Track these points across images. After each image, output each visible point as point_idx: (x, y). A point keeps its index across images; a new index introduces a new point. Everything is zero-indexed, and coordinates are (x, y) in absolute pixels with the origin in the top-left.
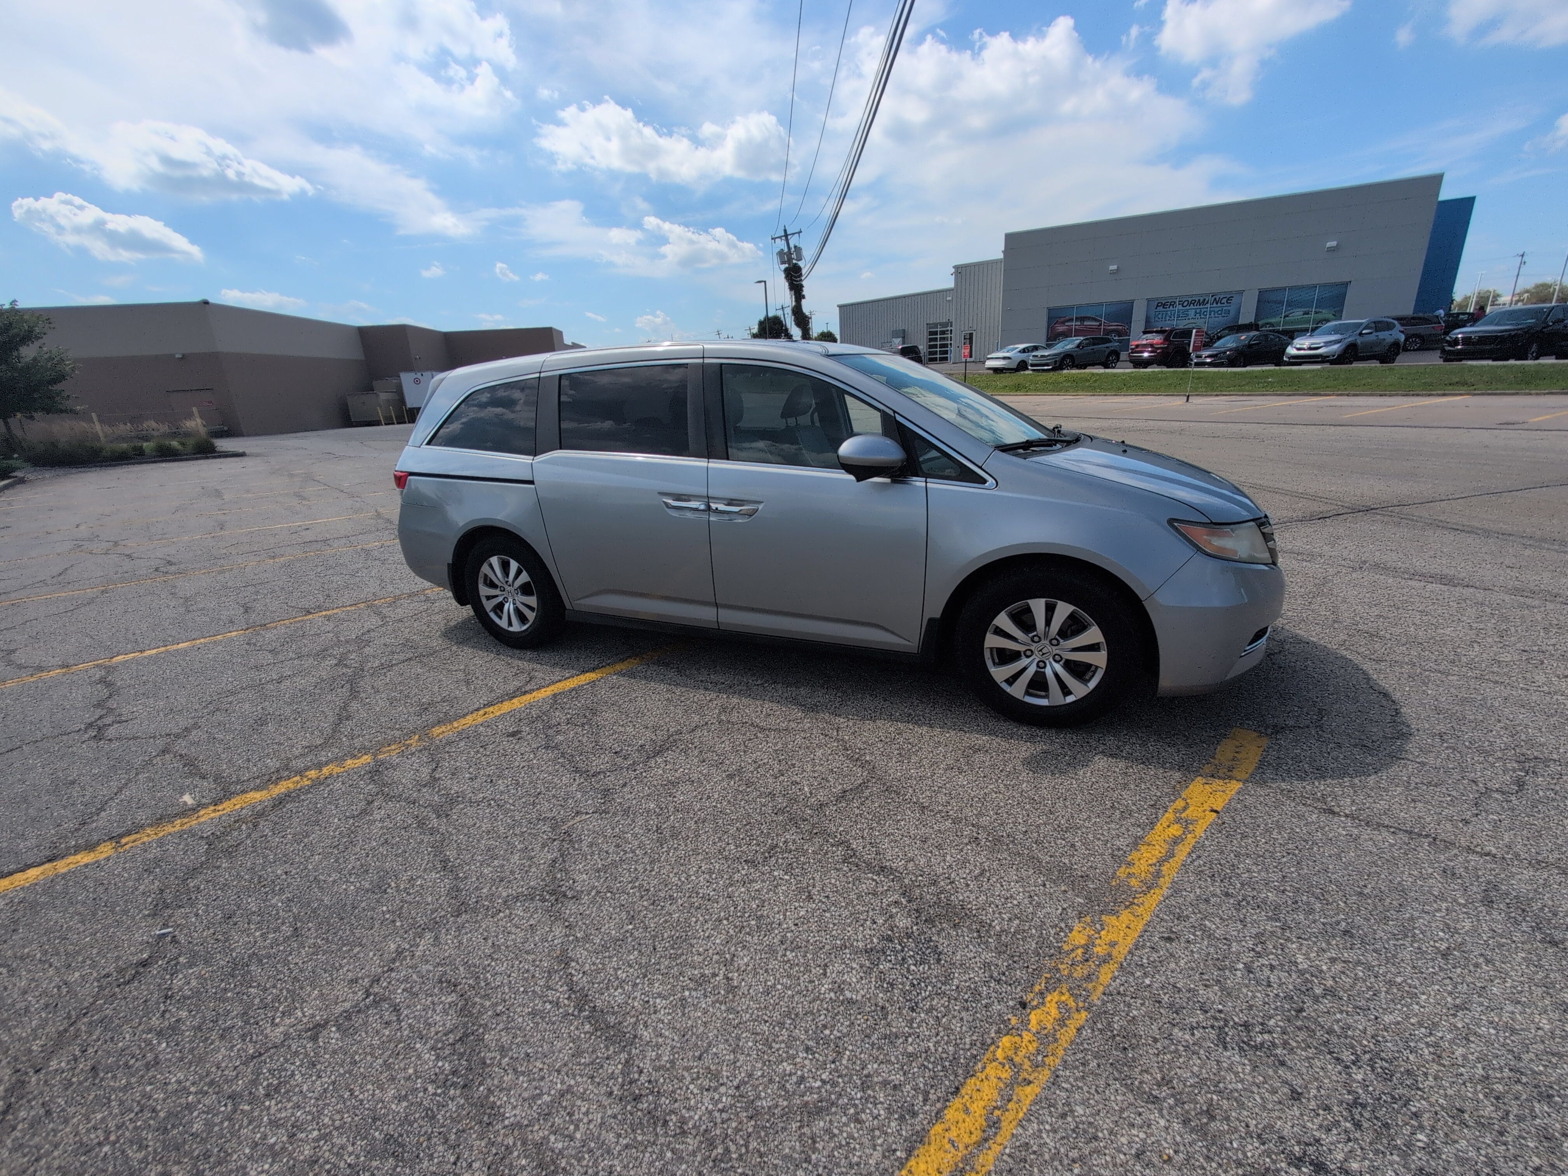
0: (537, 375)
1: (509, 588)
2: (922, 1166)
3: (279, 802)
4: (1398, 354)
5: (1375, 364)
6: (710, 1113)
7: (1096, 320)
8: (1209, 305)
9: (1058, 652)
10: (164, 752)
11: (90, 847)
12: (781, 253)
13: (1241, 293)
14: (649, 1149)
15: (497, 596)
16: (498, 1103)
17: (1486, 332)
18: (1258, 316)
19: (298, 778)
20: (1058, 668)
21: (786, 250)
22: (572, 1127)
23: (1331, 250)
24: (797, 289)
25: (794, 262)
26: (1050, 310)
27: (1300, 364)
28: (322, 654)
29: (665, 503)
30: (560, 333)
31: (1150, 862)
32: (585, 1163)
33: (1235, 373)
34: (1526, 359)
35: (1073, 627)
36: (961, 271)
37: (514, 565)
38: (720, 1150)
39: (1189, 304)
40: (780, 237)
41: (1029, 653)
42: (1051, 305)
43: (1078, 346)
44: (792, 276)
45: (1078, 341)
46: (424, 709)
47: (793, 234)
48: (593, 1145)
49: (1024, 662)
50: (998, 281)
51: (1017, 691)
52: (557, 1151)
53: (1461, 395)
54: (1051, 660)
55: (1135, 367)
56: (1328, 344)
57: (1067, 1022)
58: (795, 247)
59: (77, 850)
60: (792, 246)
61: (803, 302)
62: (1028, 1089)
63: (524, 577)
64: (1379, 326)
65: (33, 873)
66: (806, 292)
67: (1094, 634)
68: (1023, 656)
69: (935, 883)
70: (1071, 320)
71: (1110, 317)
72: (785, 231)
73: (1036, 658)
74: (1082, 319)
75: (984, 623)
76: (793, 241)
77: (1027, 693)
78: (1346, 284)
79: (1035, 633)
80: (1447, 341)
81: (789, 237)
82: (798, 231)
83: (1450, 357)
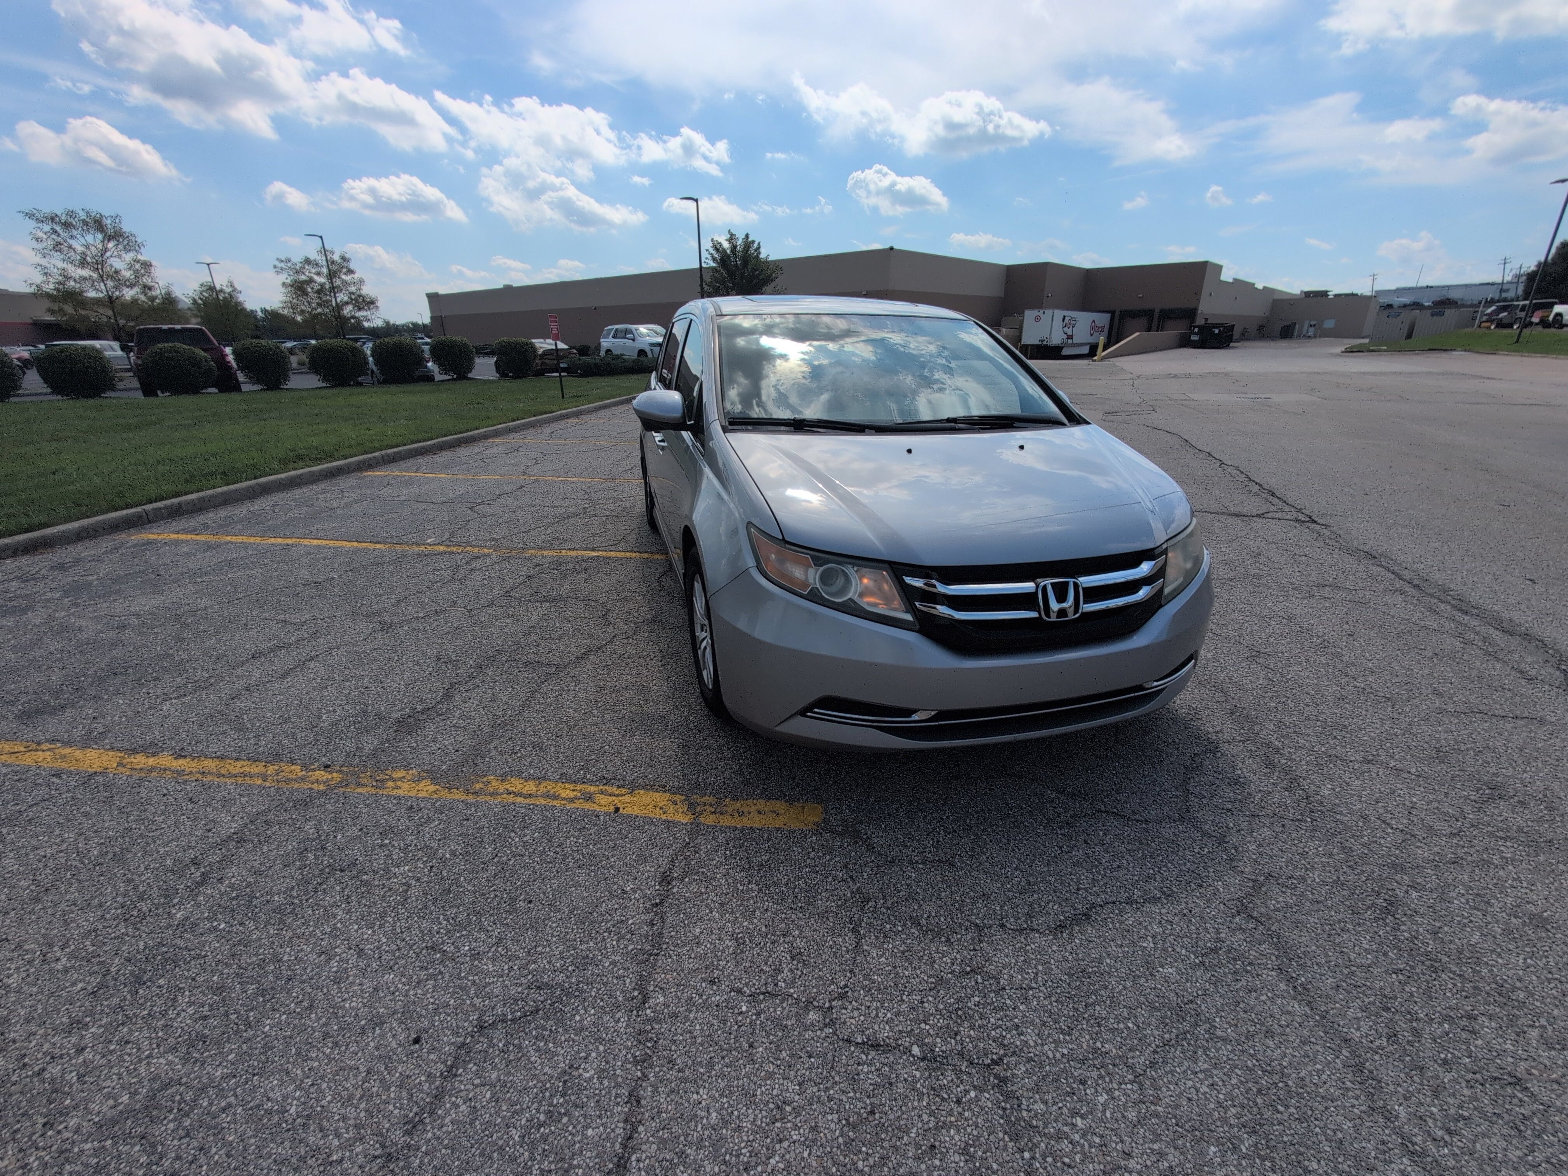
19: (462, 548)
49: (702, 635)
68: (702, 630)
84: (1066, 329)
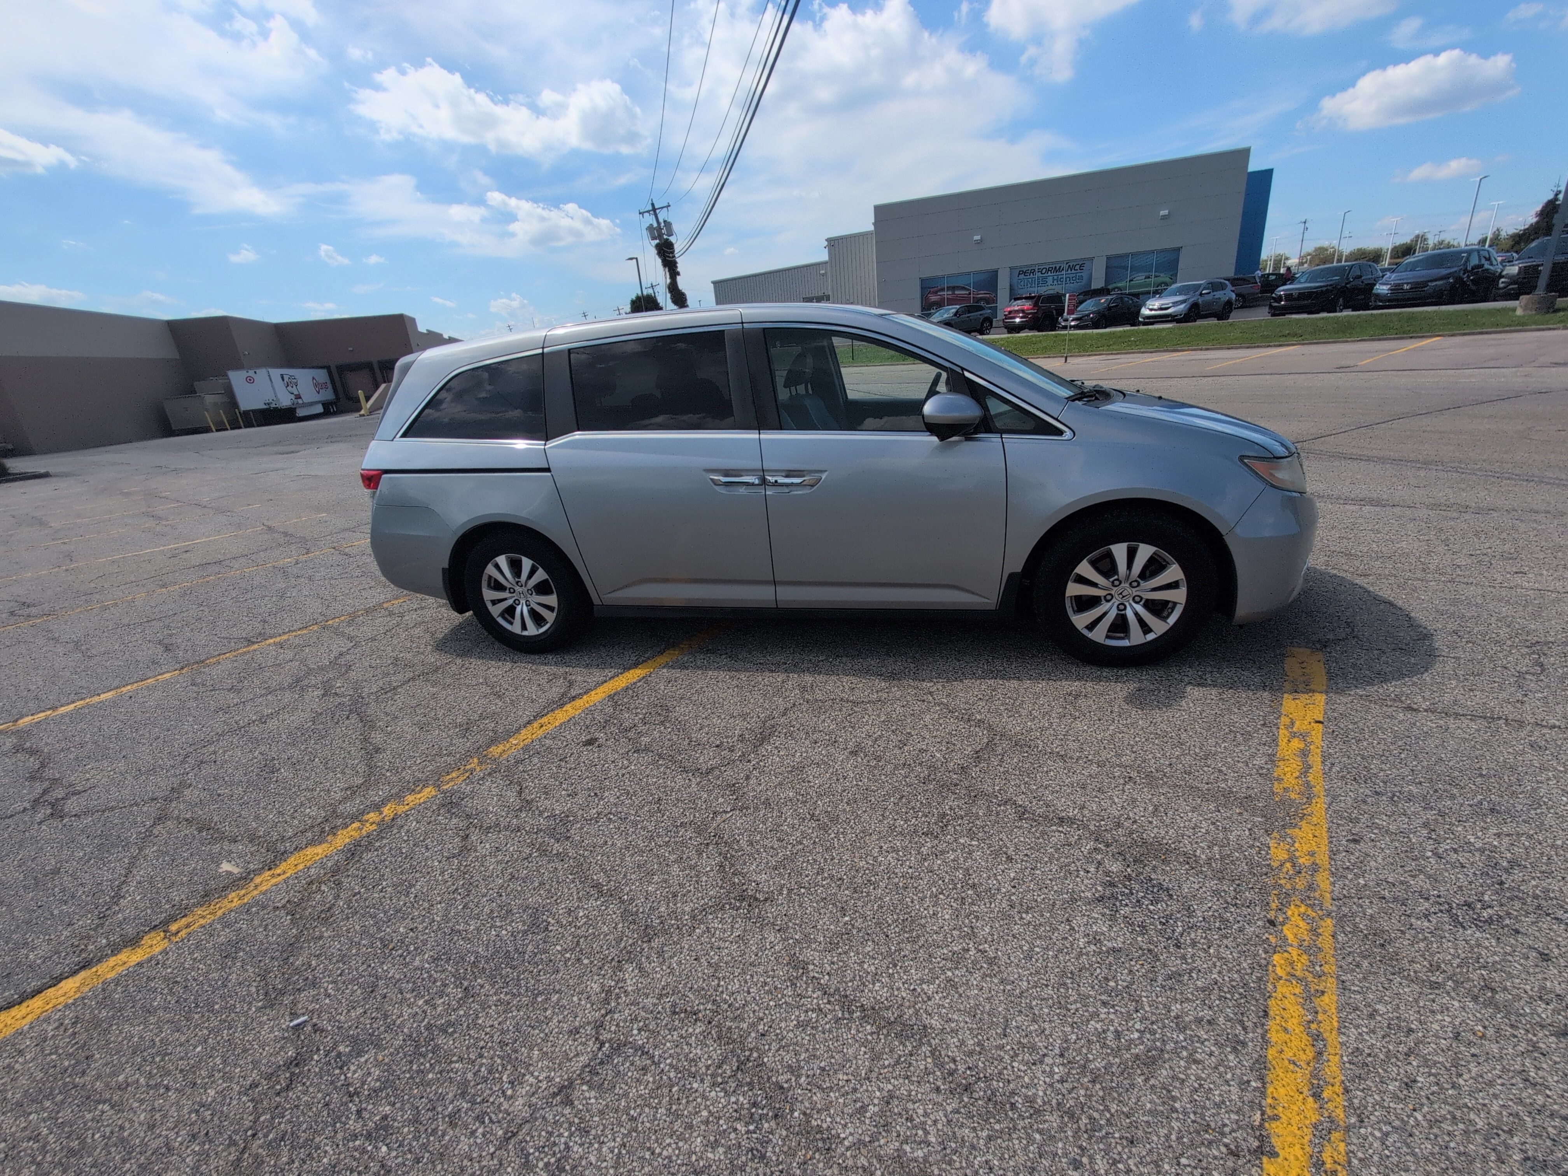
0: (540, 351)
1: (520, 590)
2: (1282, 1091)
3: (353, 852)
4: (1230, 312)
5: (1213, 321)
6: (1051, 1085)
7: (963, 288)
8: (1064, 272)
9: (1138, 593)
10: (160, 819)
11: (133, 942)
12: (650, 228)
13: (1092, 259)
14: (1014, 1136)
15: (505, 599)
16: (825, 1126)
17: (1302, 289)
18: (1107, 282)
19: (356, 825)
20: (1139, 608)
21: (655, 225)
22: (920, 1132)
23: (1164, 218)
24: (670, 265)
25: (665, 237)
26: (922, 281)
27: (1152, 324)
28: (297, 684)
29: (712, 480)
30: (413, 321)
31: (1294, 775)
32: (957, 1165)
33: (1102, 335)
34: (1335, 311)
35: (1154, 567)
36: (833, 243)
37: (527, 564)
38: (1085, 1120)
39: (1048, 270)
40: (648, 212)
41: (1109, 597)
42: (924, 276)
43: (955, 315)
44: (664, 251)
45: (954, 310)
46: (466, 729)
47: (662, 208)
48: (953, 1145)
49: (1104, 607)
50: (871, 251)
51: (1099, 635)
52: (921, 1160)
53: (1293, 345)
54: (1131, 602)
55: (1009, 332)
56: (1175, 304)
57: (1320, 931)
58: (665, 221)
59: (116, 950)
60: (661, 220)
61: (678, 278)
62: (1326, 998)
63: (541, 575)
64: (1215, 286)
65: (69, 985)
66: (680, 268)
67: (1174, 572)
68: (1103, 601)
69: (1119, 825)
70: (943, 290)
71: (978, 286)
72: (653, 205)
73: (1116, 602)
74: (953, 288)
75: (1065, 572)
76: (662, 216)
77: (1108, 637)
78: (1178, 250)
79: (1116, 577)
80: (1274, 298)
81: (658, 211)
82: (666, 204)
83: (1277, 312)
84: (289, 388)
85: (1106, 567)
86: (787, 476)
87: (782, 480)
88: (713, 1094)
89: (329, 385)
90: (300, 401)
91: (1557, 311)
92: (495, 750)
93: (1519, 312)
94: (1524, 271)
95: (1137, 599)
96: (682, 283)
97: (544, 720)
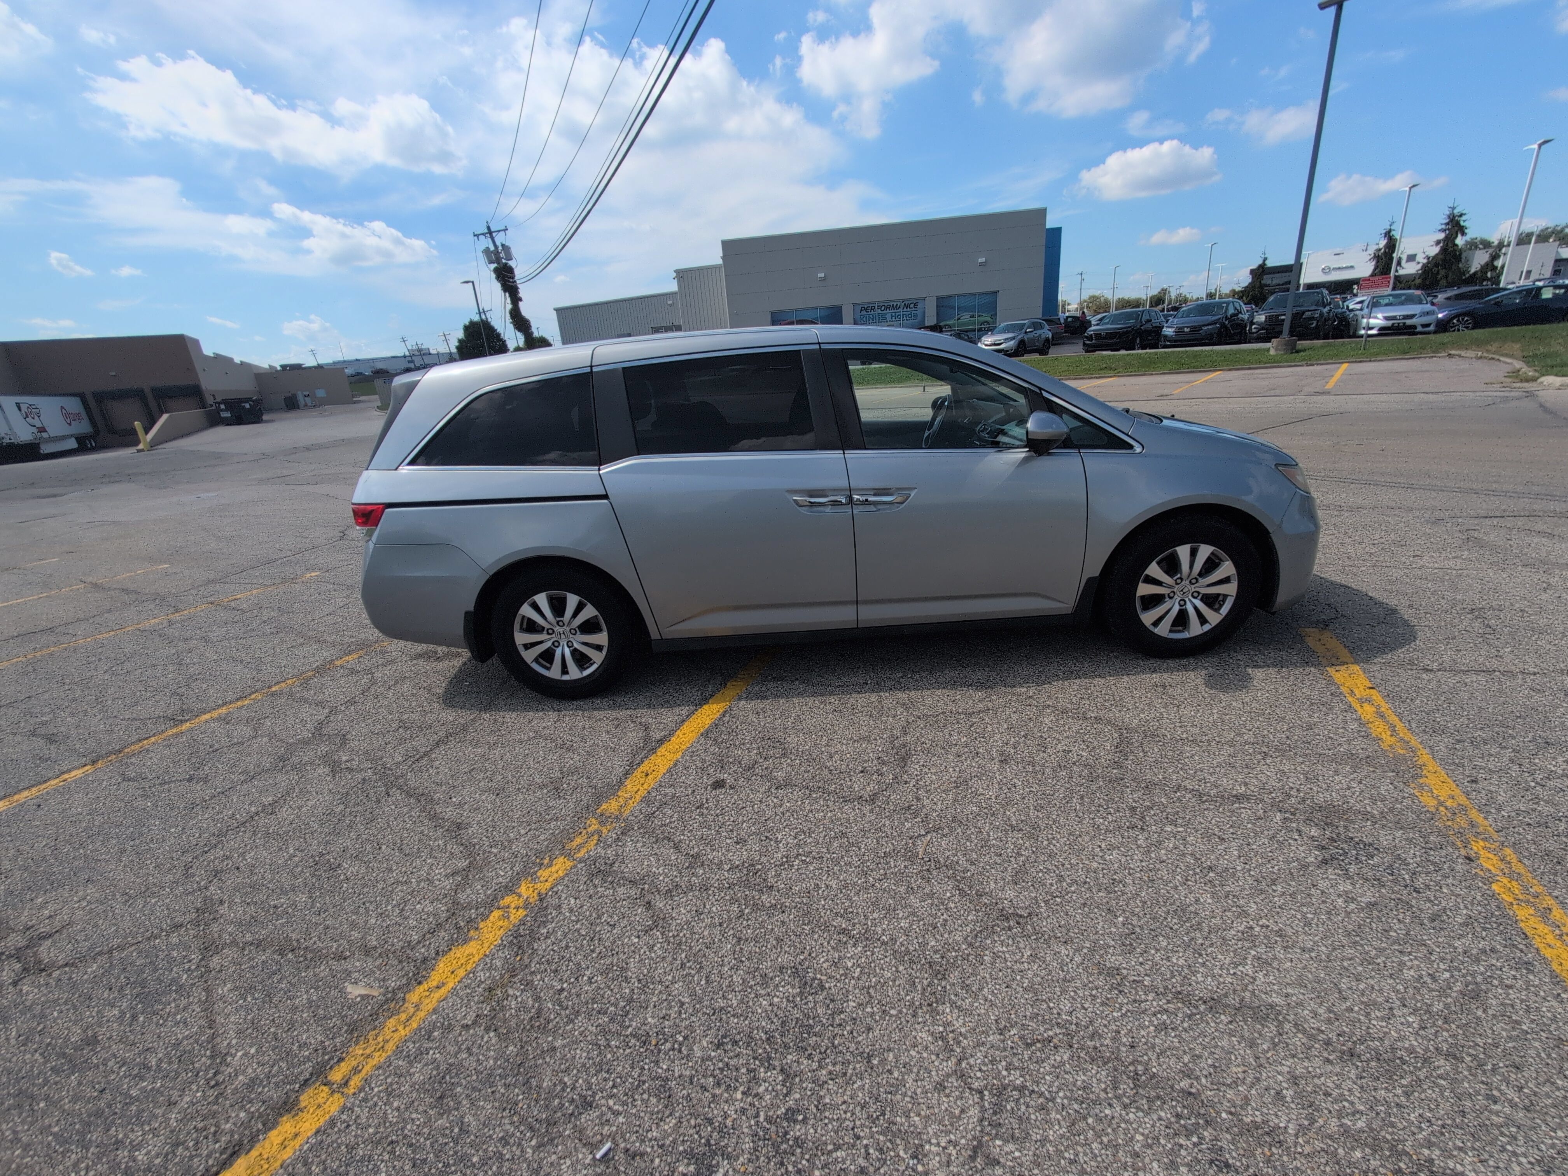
0: (588, 370)
1: (561, 630)
3: (521, 945)
4: (1049, 347)
5: (1036, 356)
8: (901, 310)
9: (1197, 589)
11: (288, 1106)
12: (487, 251)
13: (924, 299)
14: (1425, 1087)
15: (542, 642)
17: (1111, 329)
18: (939, 319)
19: (496, 914)
20: (1197, 602)
21: (492, 248)
22: (1346, 1104)
23: (981, 264)
24: (511, 290)
25: (504, 261)
26: (773, 314)
29: (795, 501)
30: (196, 342)
31: (1388, 734)
34: (1134, 349)
35: (1211, 565)
36: (682, 275)
37: (572, 600)
38: (1467, 1058)
39: (887, 308)
40: (484, 234)
41: (1172, 595)
42: (773, 309)
44: (504, 275)
46: (555, 789)
47: (499, 231)
49: (1168, 604)
50: (721, 284)
51: (1163, 630)
53: (1111, 377)
54: (1190, 597)
56: (1006, 340)
57: (1507, 860)
58: (503, 245)
59: (269, 1122)
60: (498, 244)
61: (521, 304)
62: (1556, 914)
63: (590, 612)
64: (1036, 326)
66: (522, 294)
67: (1227, 568)
68: (1167, 599)
69: (1288, 795)
70: (793, 323)
72: (489, 228)
73: (1177, 599)
74: (802, 322)
75: (1136, 574)
76: (499, 239)
77: (1170, 631)
78: (996, 292)
79: (1179, 575)
80: (1086, 337)
81: (494, 234)
82: (503, 228)
83: (1089, 349)
84: (29, 420)
85: (1172, 566)
86: (875, 495)
87: (872, 499)
88: (1131, 1116)
89: (84, 415)
90: (45, 435)
91: (1298, 352)
92: (611, 806)
93: (1272, 352)
94: (1269, 319)
95: (1196, 594)
96: (525, 309)
97: (645, 767)
